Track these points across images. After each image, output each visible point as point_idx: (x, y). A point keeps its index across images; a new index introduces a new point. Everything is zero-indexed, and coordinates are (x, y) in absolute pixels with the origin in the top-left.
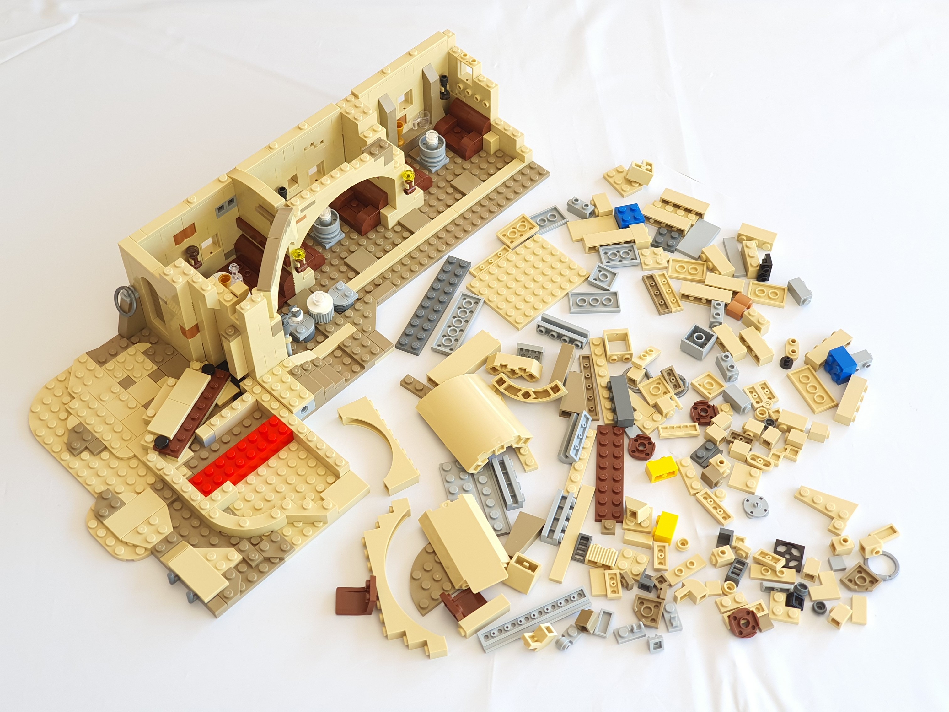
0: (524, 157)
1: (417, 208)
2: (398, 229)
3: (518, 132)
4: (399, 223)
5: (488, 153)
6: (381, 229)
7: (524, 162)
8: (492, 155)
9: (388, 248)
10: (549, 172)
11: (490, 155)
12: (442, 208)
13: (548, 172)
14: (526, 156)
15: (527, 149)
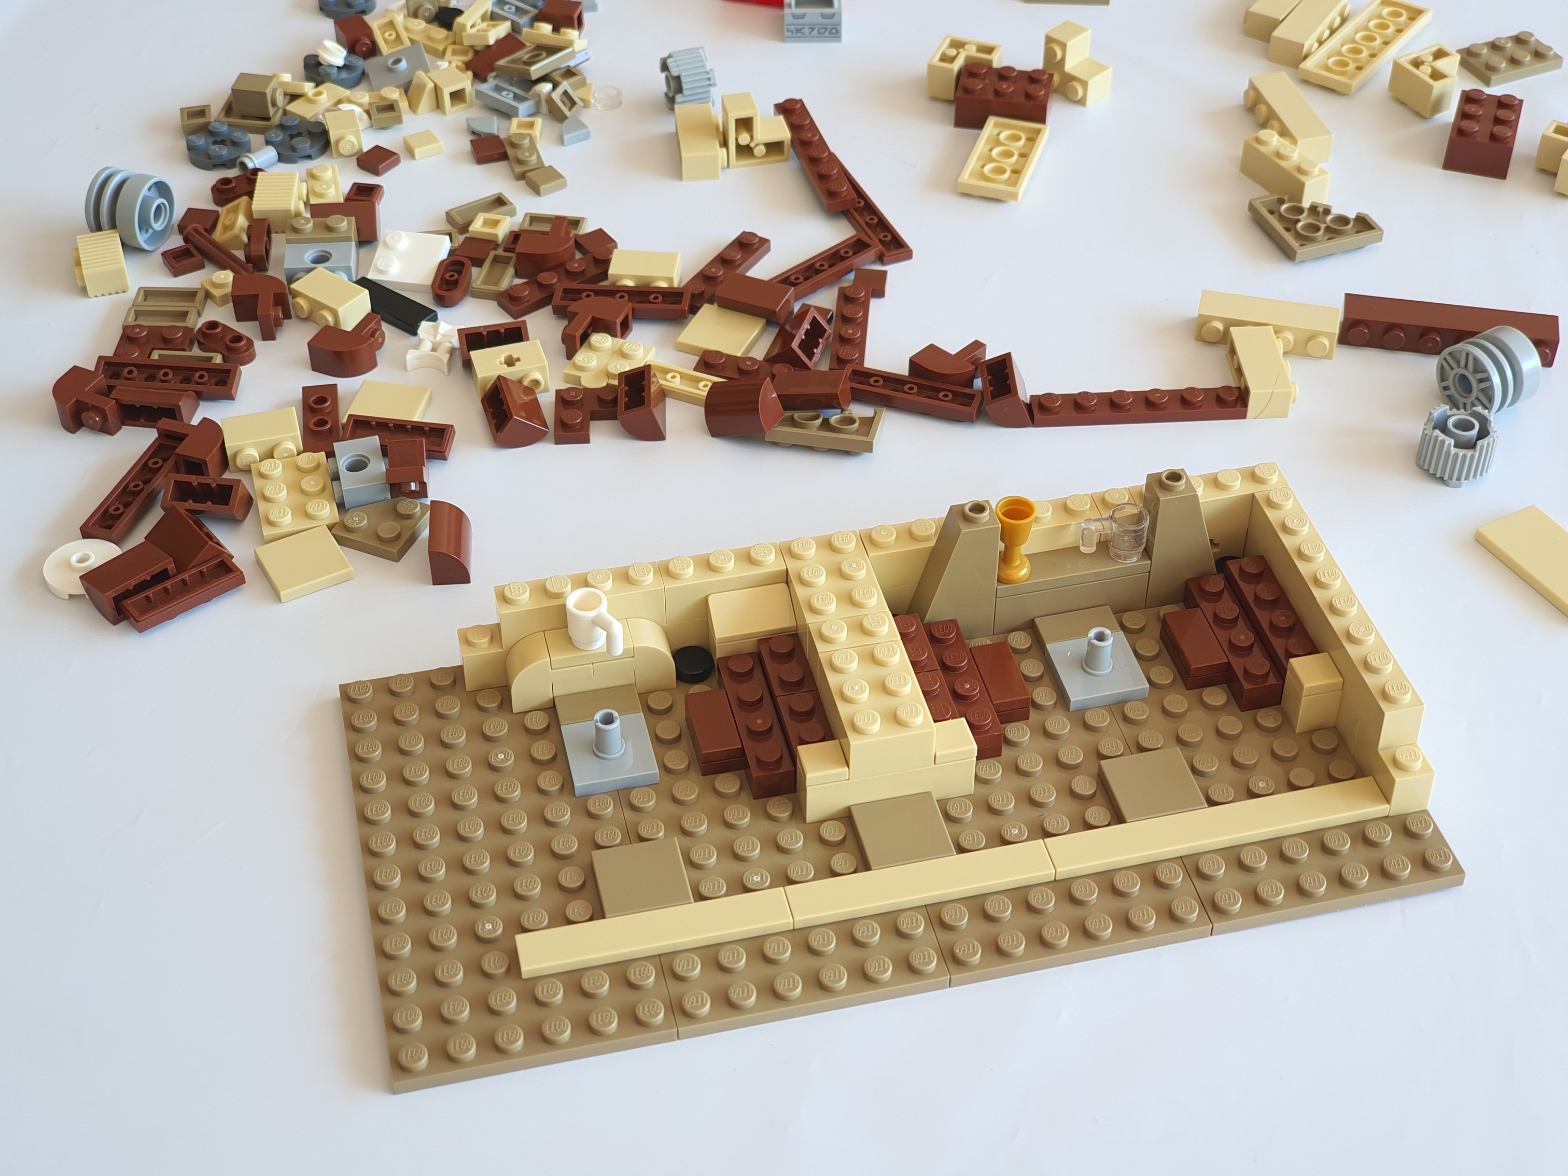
0: (1392, 782)
1: (936, 796)
2: (834, 833)
3: (1404, 687)
4: (847, 817)
5: (1288, 721)
6: (780, 809)
7: (1388, 800)
8: (1298, 734)
9: (757, 879)
10: (1463, 872)
11: (1294, 731)
12: (1020, 831)
13: (1458, 870)
14: (1400, 780)
15: (1417, 759)
